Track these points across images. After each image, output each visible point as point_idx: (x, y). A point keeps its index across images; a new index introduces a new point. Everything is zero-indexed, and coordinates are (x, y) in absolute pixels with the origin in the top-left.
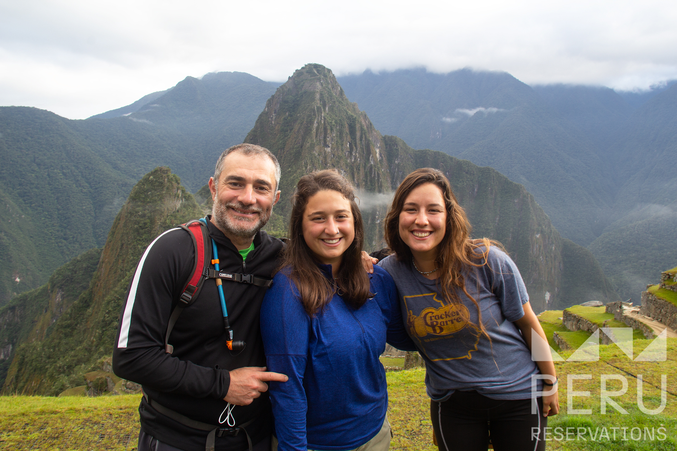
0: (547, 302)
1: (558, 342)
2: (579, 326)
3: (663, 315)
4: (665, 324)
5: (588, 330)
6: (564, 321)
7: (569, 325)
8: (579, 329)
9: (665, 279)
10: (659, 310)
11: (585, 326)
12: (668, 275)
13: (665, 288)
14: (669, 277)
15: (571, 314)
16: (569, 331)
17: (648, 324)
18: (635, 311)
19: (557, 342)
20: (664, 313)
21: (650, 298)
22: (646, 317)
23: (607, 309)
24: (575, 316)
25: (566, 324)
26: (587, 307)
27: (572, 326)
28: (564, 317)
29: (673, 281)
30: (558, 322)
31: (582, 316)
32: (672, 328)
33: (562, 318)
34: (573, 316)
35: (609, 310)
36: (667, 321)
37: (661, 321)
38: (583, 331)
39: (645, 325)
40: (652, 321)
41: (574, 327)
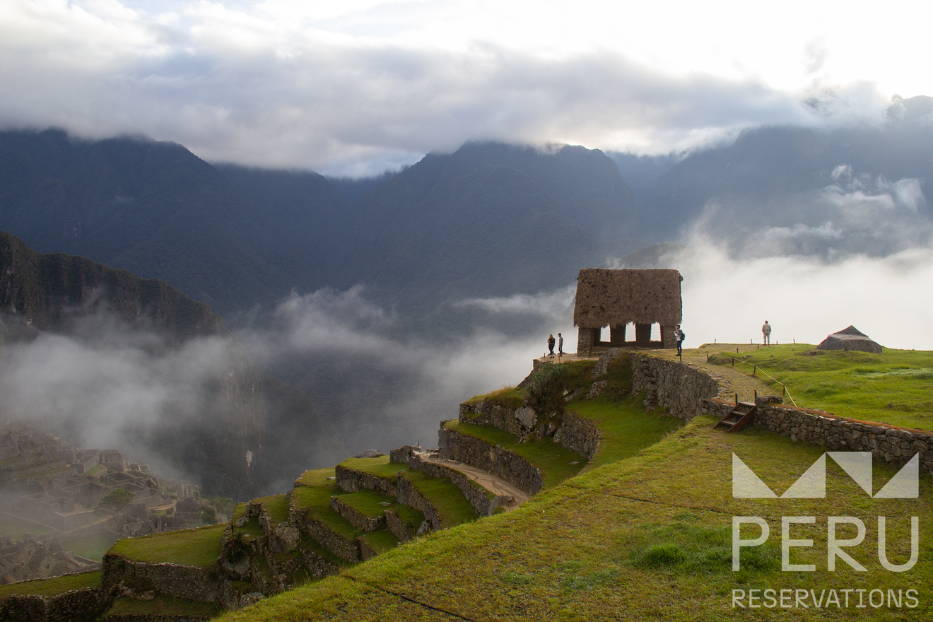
0: (249, 464)
1: (339, 508)
2: (361, 484)
3: (470, 456)
4: (475, 466)
5: (375, 488)
6: (338, 480)
7: (345, 485)
8: (360, 488)
9: (465, 411)
10: (466, 450)
11: (369, 482)
12: (468, 406)
13: (467, 422)
14: (470, 409)
15: (348, 471)
16: (347, 492)
17: (456, 469)
18: (435, 455)
19: (336, 509)
20: (472, 452)
21: (452, 437)
22: (450, 460)
23: (392, 458)
24: (354, 473)
25: (341, 484)
26: (364, 458)
27: (351, 485)
28: (337, 476)
29: (474, 413)
30: (328, 483)
31: (363, 471)
32: (484, 469)
33: (333, 478)
34: (351, 473)
35: (395, 459)
36: (477, 461)
37: (469, 463)
38: (367, 490)
39: (452, 470)
40: (459, 464)
41: (353, 487)
